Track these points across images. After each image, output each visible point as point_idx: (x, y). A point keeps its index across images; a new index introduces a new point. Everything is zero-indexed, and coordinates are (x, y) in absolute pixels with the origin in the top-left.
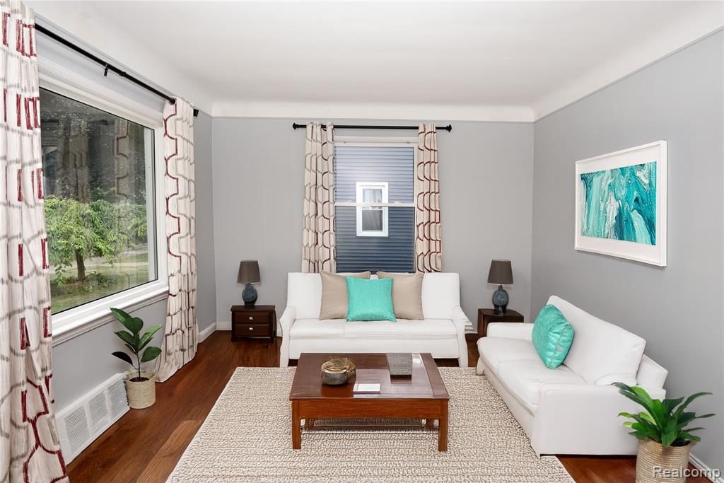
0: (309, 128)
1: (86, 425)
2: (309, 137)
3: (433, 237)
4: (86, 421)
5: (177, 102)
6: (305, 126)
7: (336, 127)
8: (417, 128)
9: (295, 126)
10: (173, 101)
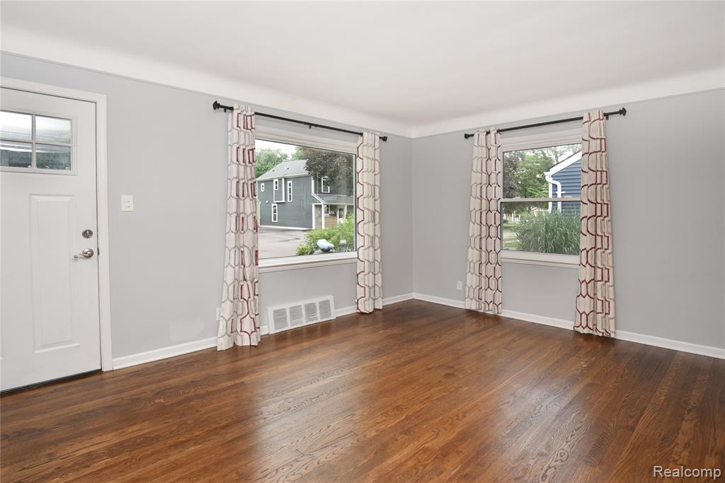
0: (476, 136)
1: (286, 319)
2: (476, 144)
3: (599, 233)
4: (286, 317)
5: (364, 135)
6: (473, 135)
7: (498, 131)
8: (582, 118)
9: (467, 136)
10: (361, 134)
